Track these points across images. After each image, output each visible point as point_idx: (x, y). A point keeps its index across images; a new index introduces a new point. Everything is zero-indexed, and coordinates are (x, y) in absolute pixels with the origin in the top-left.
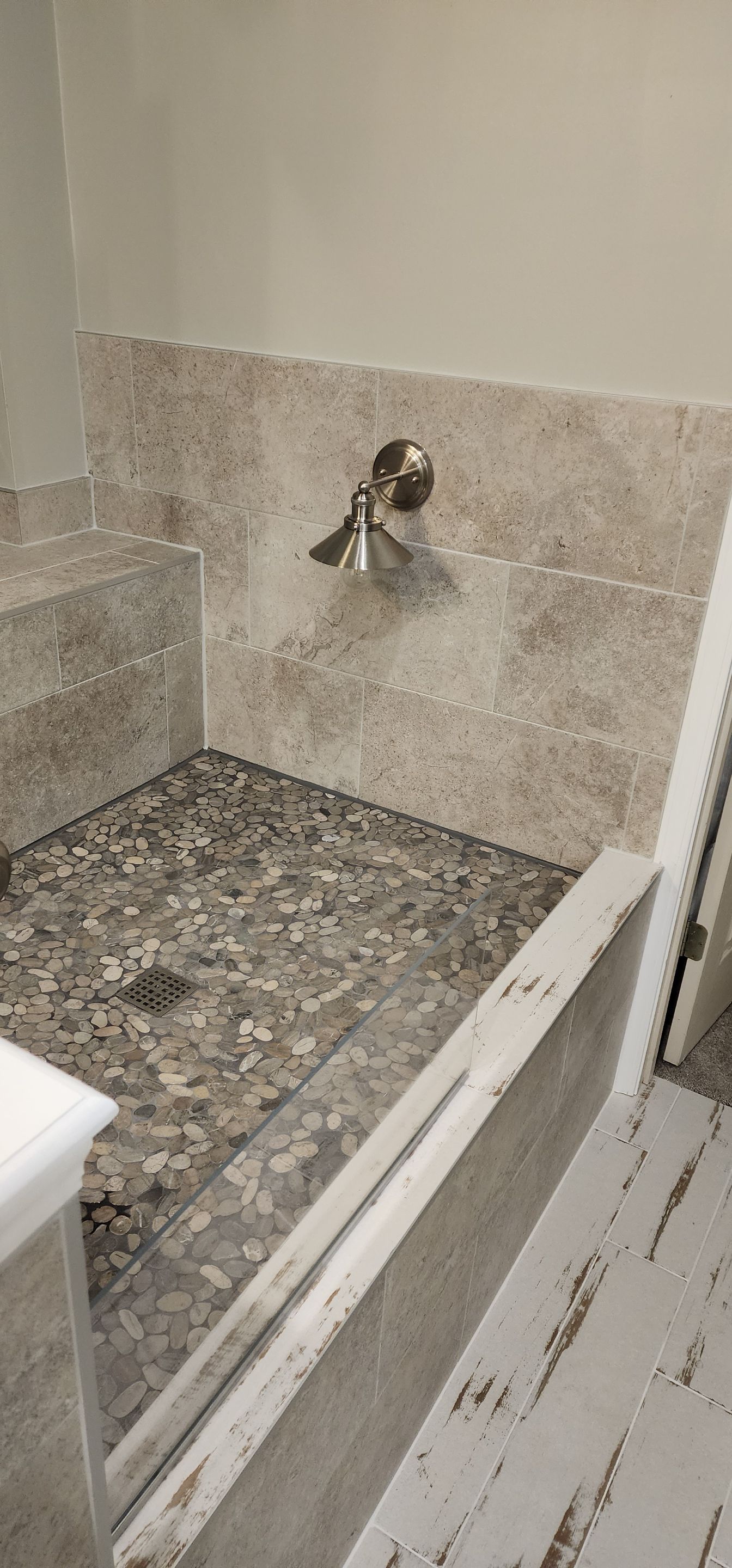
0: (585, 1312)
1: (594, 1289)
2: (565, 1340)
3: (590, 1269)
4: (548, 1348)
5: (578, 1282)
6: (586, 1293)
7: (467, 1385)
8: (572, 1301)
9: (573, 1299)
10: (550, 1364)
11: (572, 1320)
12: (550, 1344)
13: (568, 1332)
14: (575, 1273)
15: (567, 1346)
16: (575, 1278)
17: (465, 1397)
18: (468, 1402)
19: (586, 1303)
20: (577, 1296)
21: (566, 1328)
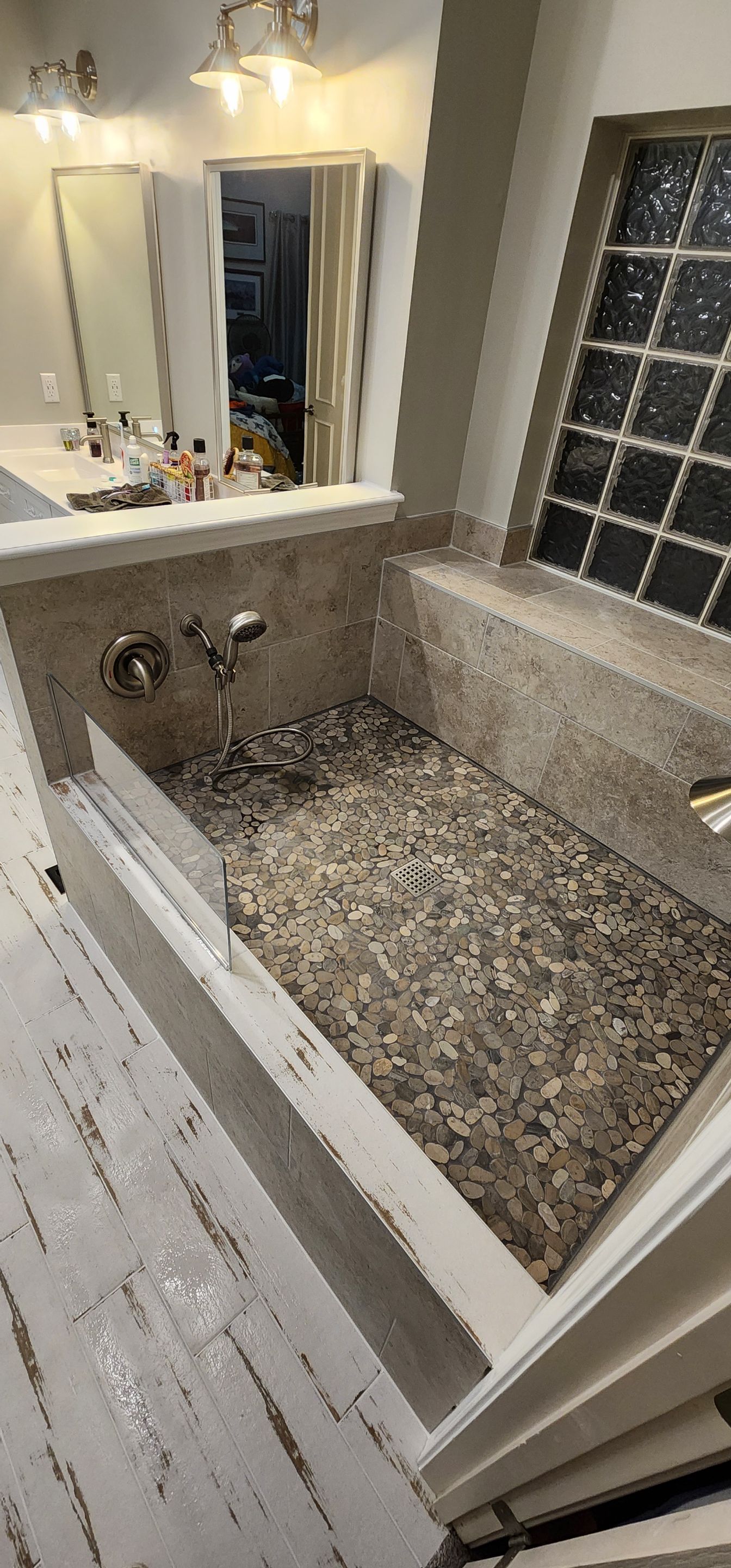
0: (209, 1232)
1: (224, 1253)
2: (197, 1203)
3: (240, 1260)
4: (197, 1186)
5: (233, 1242)
6: (222, 1243)
7: (200, 1117)
8: (221, 1226)
9: (223, 1229)
10: (187, 1181)
11: (208, 1217)
12: (199, 1190)
13: (201, 1209)
14: (241, 1244)
15: (193, 1202)
16: (237, 1241)
17: (195, 1112)
18: (191, 1113)
19: (215, 1238)
20: (224, 1234)
21: (204, 1209)
